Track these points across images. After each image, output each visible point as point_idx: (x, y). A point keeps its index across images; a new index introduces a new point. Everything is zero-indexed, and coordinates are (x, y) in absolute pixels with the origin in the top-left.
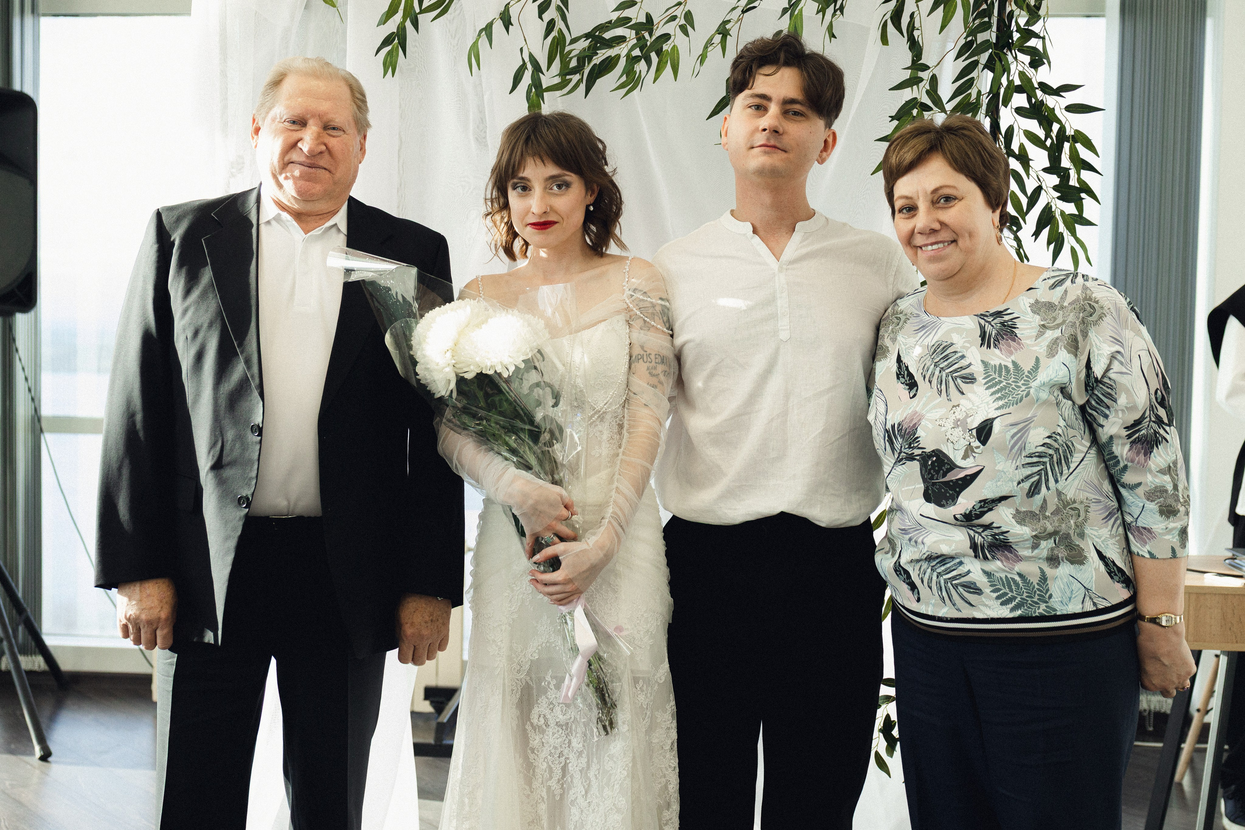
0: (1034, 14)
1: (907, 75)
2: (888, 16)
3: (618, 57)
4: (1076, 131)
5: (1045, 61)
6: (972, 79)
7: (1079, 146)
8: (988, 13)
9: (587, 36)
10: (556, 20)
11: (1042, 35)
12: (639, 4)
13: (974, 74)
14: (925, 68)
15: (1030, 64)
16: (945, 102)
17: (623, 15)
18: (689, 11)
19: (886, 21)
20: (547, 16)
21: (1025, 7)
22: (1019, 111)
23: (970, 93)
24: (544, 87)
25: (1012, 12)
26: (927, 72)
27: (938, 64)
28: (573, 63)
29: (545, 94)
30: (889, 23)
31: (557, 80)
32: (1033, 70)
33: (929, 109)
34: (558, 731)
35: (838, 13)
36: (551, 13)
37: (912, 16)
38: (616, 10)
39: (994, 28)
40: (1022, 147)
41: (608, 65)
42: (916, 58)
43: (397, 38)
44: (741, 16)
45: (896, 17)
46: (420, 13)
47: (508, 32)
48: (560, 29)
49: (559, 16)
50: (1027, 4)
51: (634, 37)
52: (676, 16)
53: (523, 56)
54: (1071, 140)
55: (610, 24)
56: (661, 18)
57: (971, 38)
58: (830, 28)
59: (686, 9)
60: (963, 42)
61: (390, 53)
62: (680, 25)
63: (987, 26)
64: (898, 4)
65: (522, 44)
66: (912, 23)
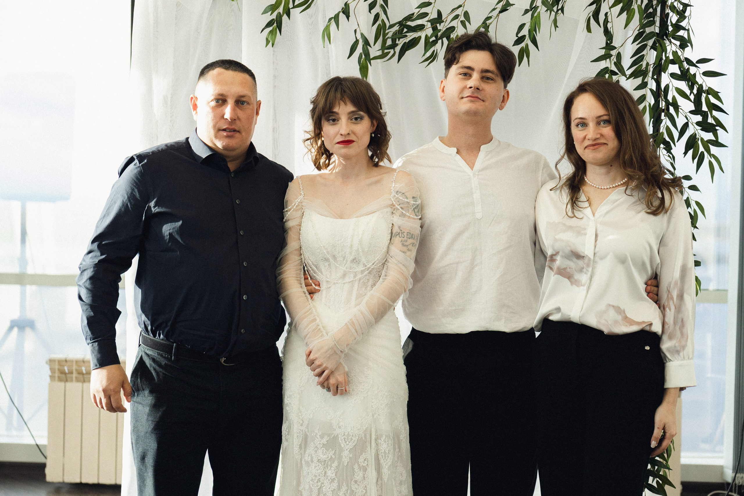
0: (682, 15)
1: (603, 52)
2: (591, 14)
3: (420, 38)
4: (709, 88)
5: (689, 44)
6: (643, 55)
7: (710, 97)
8: (653, 14)
9: (400, 23)
10: (380, 13)
11: (687, 28)
12: (433, 4)
13: (644, 53)
14: (614, 48)
15: (679, 46)
16: (625, 69)
17: (421, 12)
19: (590, 17)
20: (374, 11)
21: (675, 11)
22: (673, 75)
23: (642, 64)
24: (371, 58)
25: (668, 14)
26: (616, 50)
27: (622, 45)
28: (389, 42)
29: (372, 61)
30: (592, 18)
31: (379, 53)
32: (681, 50)
33: (616, 74)
34: (319, 465)
35: (560, 12)
36: (377, 9)
37: (606, 14)
38: (418, 7)
39: (658, 24)
40: (674, 98)
41: (414, 43)
42: (609, 42)
43: (275, 23)
44: (498, 15)
45: (596, 14)
46: (291, 9)
47: (348, 20)
48: (383, 19)
49: (382, 11)
50: (677, 9)
51: (431, 26)
52: (459, 15)
53: (356, 36)
54: (706, 93)
55: (413, 17)
56: (448, 15)
57: (642, 30)
58: (555, 22)
59: (465, 10)
60: (638, 32)
61: (271, 32)
62: (461, 21)
63: (653, 23)
64: (597, 6)
65: (356, 27)
66: (606, 20)
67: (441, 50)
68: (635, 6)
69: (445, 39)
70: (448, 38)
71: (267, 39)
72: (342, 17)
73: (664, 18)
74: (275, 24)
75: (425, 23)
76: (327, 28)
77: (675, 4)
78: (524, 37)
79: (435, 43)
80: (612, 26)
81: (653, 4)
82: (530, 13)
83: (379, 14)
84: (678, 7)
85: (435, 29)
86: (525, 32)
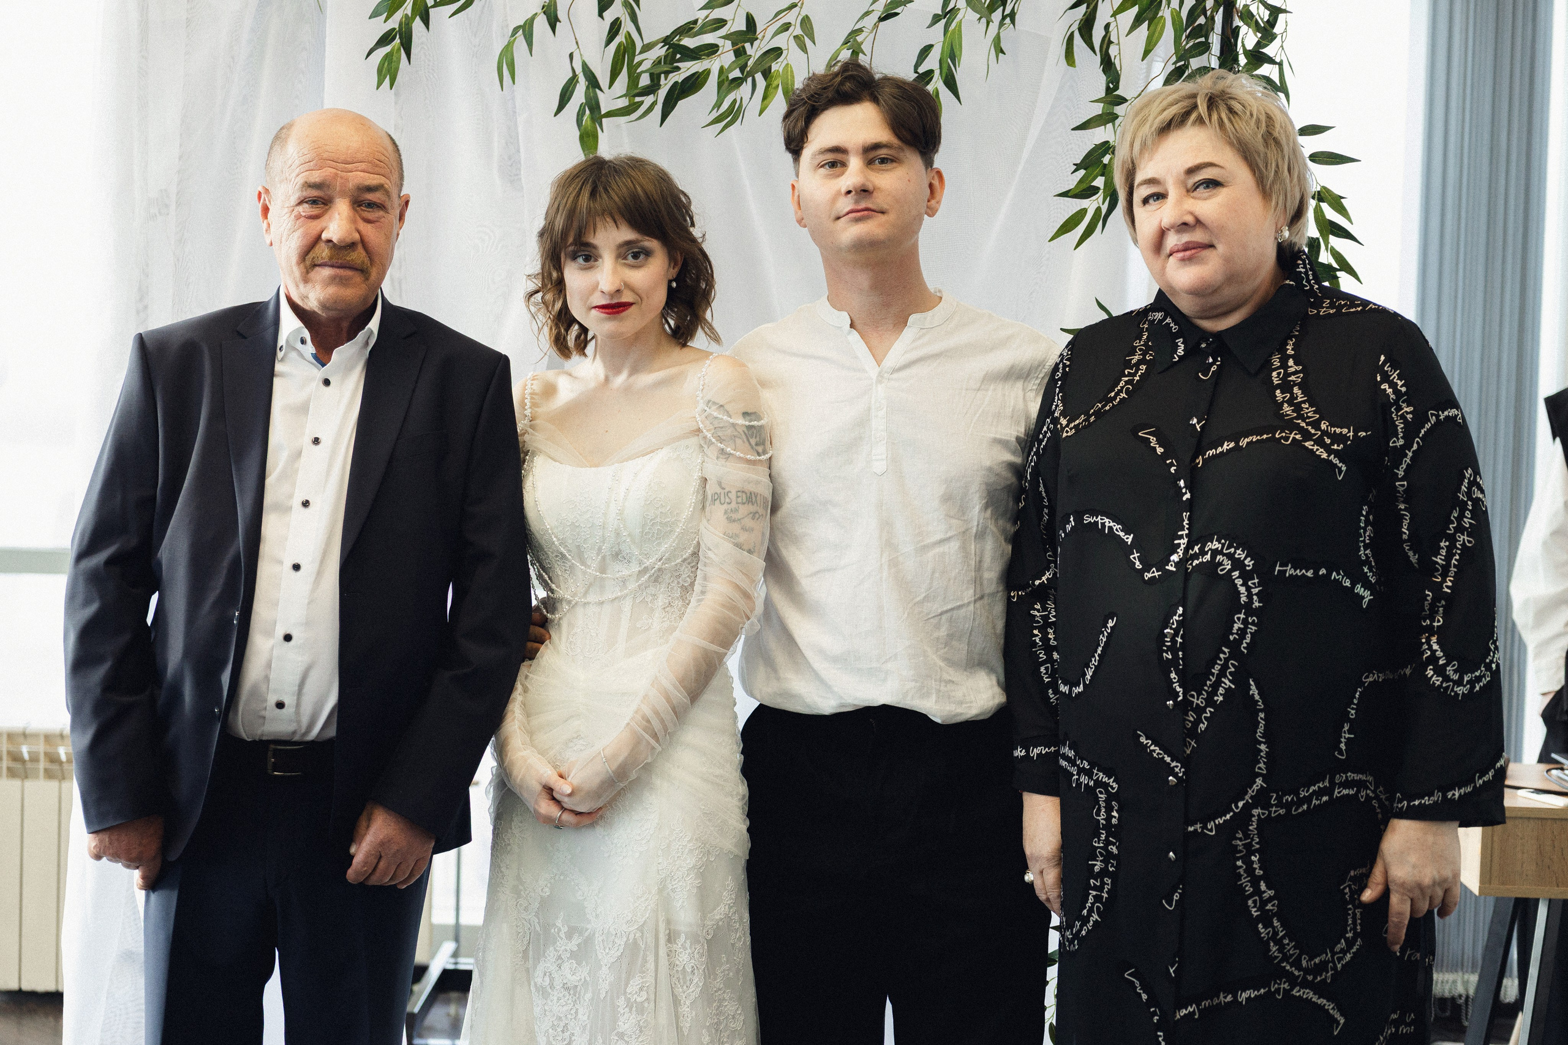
0: (1267, 32)
1: (1098, 109)
2: (1075, 27)
3: (707, 73)
4: (1323, 187)
8: (1208, 29)
9: (666, 41)
10: (622, 19)
11: (1278, 60)
14: (1122, 100)
17: (712, 17)
18: (807, 16)
19: (1072, 34)
20: (610, 15)
21: (1253, 23)
24: (603, 112)
25: (1238, 28)
28: (645, 81)
29: (604, 120)
30: (1077, 35)
31: (623, 103)
34: (564, 996)
35: (1008, 20)
36: (616, 10)
37: (1107, 27)
38: (704, 8)
39: (1216, 49)
41: (693, 84)
42: (1111, 86)
43: (398, 36)
44: (876, 26)
45: (1086, 27)
46: (432, 7)
47: (554, 32)
48: (628, 33)
49: (626, 13)
50: (1256, 20)
51: (731, 48)
52: (790, 23)
53: (573, 65)
54: (1316, 199)
55: (693, 28)
56: (768, 24)
57: (1183, 63)
58: (997, 41)
59: (803, 14)
60: (1173, 67)
61: (388, 57)
62: (795, 37)
63: (1205, 48)
64: (1089, 10)
65: (573, 48)
66: (1107, 39)
67: (751, 99)
68: (1165, 13)
69: (759, 77)
70: (767, 74)
71: (380, 71)
72: (541, 24)
73: (1230, 37)
74: (397, 41)
75: (720, 42)
76: (507, 51)
77: (1253, 9)
78: (930, 73)
79: (737, 82)
80: (1120, 53)
81: (1205, 7)
82: (943, 21)
83: (621, 21)
84: (1258, 14)
85: (740, 53)
86: (931, 63)
